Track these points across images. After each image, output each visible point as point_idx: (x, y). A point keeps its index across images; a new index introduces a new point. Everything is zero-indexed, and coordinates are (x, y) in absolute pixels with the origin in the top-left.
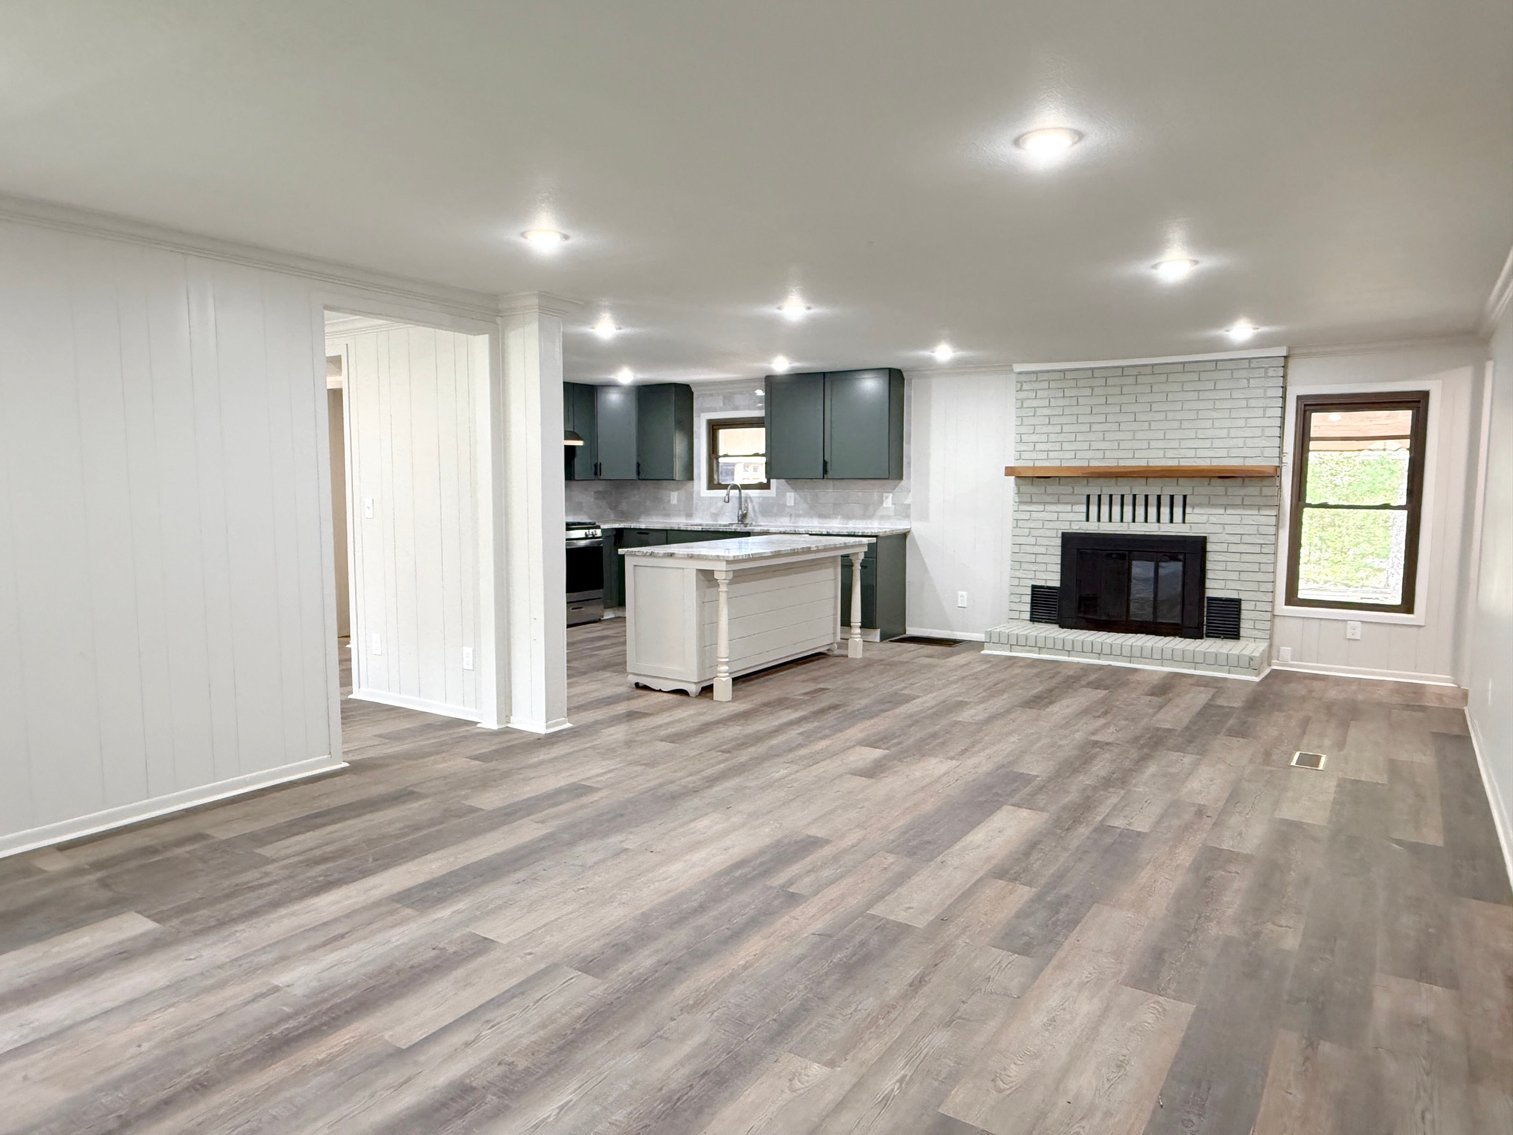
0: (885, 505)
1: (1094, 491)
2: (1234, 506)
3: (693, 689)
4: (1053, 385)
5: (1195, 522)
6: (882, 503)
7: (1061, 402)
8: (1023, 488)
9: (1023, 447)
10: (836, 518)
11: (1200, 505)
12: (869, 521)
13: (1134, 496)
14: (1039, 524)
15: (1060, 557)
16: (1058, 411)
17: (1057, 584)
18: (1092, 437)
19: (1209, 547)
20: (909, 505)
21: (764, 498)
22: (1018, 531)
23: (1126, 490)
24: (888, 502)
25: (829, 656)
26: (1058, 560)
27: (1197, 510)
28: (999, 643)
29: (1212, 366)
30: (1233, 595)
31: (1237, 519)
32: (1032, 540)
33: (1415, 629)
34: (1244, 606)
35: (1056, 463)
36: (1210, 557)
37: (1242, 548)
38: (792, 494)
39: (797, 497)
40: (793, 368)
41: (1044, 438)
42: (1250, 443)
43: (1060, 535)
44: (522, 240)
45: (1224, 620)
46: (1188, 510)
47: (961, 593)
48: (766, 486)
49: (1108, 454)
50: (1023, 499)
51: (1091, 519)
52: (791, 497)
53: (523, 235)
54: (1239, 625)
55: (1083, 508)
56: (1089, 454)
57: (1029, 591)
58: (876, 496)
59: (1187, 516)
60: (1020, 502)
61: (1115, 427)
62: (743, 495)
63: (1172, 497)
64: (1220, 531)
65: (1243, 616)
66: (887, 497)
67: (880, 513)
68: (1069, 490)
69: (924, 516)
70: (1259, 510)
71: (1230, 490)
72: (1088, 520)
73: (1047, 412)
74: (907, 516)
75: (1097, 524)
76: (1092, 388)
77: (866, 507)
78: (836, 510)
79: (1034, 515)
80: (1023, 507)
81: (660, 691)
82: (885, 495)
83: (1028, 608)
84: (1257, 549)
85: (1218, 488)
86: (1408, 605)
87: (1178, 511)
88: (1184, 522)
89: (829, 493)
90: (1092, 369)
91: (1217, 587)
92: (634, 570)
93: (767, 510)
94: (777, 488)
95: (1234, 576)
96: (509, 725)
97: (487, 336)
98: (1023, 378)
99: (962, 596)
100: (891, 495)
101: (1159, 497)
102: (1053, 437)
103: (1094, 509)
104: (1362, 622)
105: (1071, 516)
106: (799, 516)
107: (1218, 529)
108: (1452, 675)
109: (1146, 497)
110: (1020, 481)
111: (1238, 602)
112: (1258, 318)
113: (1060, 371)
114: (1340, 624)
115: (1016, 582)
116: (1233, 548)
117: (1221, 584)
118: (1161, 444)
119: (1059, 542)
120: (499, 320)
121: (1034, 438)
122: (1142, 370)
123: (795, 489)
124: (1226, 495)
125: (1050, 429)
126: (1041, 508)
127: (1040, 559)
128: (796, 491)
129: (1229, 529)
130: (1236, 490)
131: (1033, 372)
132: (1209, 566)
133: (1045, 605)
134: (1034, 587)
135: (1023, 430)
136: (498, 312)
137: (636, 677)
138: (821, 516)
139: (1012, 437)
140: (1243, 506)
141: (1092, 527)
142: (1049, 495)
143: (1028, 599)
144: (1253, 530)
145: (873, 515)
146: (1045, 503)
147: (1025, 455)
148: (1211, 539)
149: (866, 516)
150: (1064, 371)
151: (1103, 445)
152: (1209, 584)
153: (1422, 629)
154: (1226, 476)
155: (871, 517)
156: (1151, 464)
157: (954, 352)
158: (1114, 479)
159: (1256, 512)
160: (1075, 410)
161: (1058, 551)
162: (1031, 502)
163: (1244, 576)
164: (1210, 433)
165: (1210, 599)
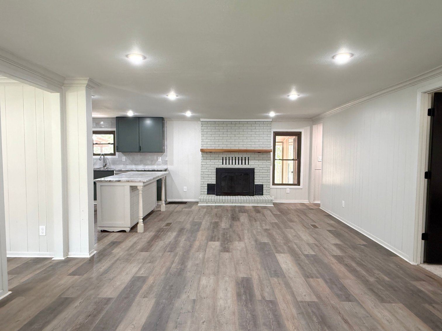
0: (159, 161)
1: (224, 156)
2: (260, 160)
3: (128, 230)
4: (212, 125)
5: (252, 164)
6: (158, 160)
7: (214, 130)
8: (204, 155)
9: (203, 143)
10: (141, 165)
11: (252, 160)
12: (153, 166)
13: (235, 157)
14: (209, 166)
15: (215, 175)
16: (214, 133)
17: (215, 183)
18: (223, 141)
19: (255, 171)
20: (167, 161)
21: (113, 159)
22: (203, 168)
23: (233, 156)
24: (160, 159)
25: (154, 211)
26: (215, 176)
27: (252, 161)
28: (203, 202)
29: (254, 123)
30: (261, 184)
31: (261, 163)
32: (207, 170)
33: (300, 190)
34: (264, 186)
35: (214, 148)
36: (255, 173)
37: (263, 171)
38: (125, 157)
39: (126, 158)
40: (134, 115)
41: (210, 141)
42: (264, 143)
43: (215, 169)
44: (126, 58)
45: (259, 190)
46: (249, 161)
47: (184, 187)
48: (114, 154)
49: (228, 146)
50: (204, 158)
51: (224, 164)
52: (124, 158)
53: (127, 56)
54: (263, 191)
55: (222, 161)
56: (223, 146)
57: (206, 185)
58: (155, 157)
59: (249, 163)
60: (204, 159)
61: (230, 138)
62: (105, 158)
63: (245, 158)
64: (258, 166)
65: (264, 189)
66: (159, 158)
67: (157, 163)
68: (217, 156)
69: (172, 164)
70: (267, 161)
71: (260, 156)
72: (223, 164)
73: (210, 133)
74: (166, 164)
75: (226, 165)
76: (223, 127)
77: (152, 161)
78: (141, 162)
79: (208, 163)
80: (204, 161)
81: (113, 232)
82: (159, 157)
83: (206, 190)
84: (266, 171)
85: (256, 155)
86: (299, 184)
87: (247, 162)
88: (248, 164)
89: (138, 157)
90: (223, 122)
91: (257, 182)
92: (101, 187)
93: (114, 162)
94: (118, 155)
95: (261, 178)
96: (68, 257)
97: (59, 93)
98: (203, 123)
99: (185, 188)
100: (161, 158)
101: (242, 158)
102: (212, 141)
103: (224, 161)
104: (290, 188)
105: (218, 163)
106: (127, 164)
107: (257, 166)
108: (308, 200)
109: (239, 158)
110: (203, 153)
111: (262, 185)
112: (276, 111)
113: (214, 121)
114: (285, 189)
115: (203, 183)
116: (261, 171)
117: (258, 181)
118: (242, 143)
119: (215, 171)
120: (63, 87)
121: (207, 141)
122: (236, 122)
123: (125, 155)
124: (259, 157)
125: (212, 138)
126: (209, 161)
127: (210, 176)
128: (126, 156)
129: (260, 166)
130: (261, 156)
131: (206, 121)
132: (255, 176)
133: (211, 189)
134: (208, 184)
135: (203, 138)
136: (63, 84)
137: (101, 228)
138: (135, 164)
139: (200, 141)
140: (263, 160)
141: (224, 166)
142: (211, 157)
143: (206, 188)
144: (265, 166)
145: (155, 164)
146: (211, 160)
147: (204, 146)
148: (256, 169)
149: (152, 164)
150: (207, 122)
151: (226, 143)
152: (255, 181)
153: (302, 189)
154: (259, 152)
155: (154, 164)
156: (239, 149)
157: (192, 114)
158: (230, 153)
159: (266, 161)
160: (219, 133)
161: (215, 173)
162: (207, 159)
163: (264, 178)
164: (254, 140)
165: (256, 185)
